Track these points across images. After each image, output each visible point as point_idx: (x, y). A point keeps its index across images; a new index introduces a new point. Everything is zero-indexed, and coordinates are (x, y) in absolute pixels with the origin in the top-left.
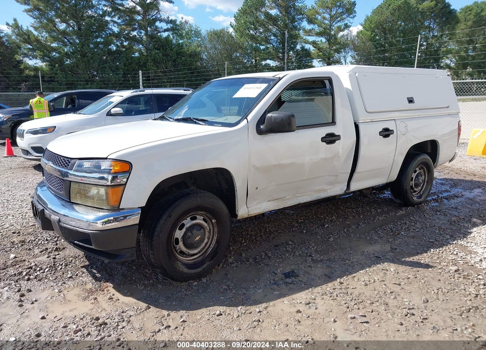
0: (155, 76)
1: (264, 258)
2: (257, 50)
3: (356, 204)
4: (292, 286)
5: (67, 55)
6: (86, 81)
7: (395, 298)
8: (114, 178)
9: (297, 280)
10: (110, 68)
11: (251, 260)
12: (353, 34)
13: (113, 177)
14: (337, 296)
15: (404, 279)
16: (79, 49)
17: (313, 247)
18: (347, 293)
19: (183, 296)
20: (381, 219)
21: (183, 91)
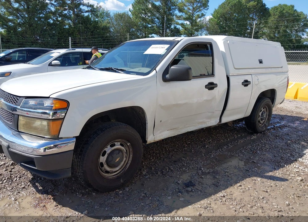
0: (79, 41)
1: (168, 171)
2: (146, 27)
3: (223, 131)
4: (191, 193)
5: (19, 25)
6: (32, 42)
7: (267, 203)
8: (55, 114)
9: (194, 188)
10: (49, 34)
11: (159, 173)
12: (207, 20)
13: (54, 112)
14: (226, 201)
15: (268, 187)
16: (28, 21)
17: (201, 163)
18: (232, 199)
19: (113, 203)
20: (242, 141)
21: (102, 51)
